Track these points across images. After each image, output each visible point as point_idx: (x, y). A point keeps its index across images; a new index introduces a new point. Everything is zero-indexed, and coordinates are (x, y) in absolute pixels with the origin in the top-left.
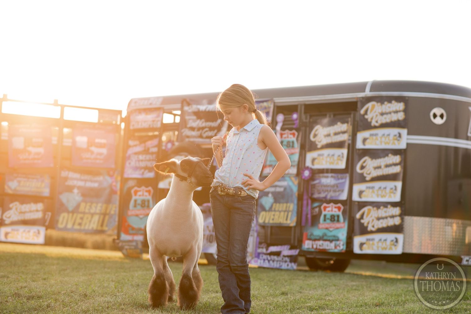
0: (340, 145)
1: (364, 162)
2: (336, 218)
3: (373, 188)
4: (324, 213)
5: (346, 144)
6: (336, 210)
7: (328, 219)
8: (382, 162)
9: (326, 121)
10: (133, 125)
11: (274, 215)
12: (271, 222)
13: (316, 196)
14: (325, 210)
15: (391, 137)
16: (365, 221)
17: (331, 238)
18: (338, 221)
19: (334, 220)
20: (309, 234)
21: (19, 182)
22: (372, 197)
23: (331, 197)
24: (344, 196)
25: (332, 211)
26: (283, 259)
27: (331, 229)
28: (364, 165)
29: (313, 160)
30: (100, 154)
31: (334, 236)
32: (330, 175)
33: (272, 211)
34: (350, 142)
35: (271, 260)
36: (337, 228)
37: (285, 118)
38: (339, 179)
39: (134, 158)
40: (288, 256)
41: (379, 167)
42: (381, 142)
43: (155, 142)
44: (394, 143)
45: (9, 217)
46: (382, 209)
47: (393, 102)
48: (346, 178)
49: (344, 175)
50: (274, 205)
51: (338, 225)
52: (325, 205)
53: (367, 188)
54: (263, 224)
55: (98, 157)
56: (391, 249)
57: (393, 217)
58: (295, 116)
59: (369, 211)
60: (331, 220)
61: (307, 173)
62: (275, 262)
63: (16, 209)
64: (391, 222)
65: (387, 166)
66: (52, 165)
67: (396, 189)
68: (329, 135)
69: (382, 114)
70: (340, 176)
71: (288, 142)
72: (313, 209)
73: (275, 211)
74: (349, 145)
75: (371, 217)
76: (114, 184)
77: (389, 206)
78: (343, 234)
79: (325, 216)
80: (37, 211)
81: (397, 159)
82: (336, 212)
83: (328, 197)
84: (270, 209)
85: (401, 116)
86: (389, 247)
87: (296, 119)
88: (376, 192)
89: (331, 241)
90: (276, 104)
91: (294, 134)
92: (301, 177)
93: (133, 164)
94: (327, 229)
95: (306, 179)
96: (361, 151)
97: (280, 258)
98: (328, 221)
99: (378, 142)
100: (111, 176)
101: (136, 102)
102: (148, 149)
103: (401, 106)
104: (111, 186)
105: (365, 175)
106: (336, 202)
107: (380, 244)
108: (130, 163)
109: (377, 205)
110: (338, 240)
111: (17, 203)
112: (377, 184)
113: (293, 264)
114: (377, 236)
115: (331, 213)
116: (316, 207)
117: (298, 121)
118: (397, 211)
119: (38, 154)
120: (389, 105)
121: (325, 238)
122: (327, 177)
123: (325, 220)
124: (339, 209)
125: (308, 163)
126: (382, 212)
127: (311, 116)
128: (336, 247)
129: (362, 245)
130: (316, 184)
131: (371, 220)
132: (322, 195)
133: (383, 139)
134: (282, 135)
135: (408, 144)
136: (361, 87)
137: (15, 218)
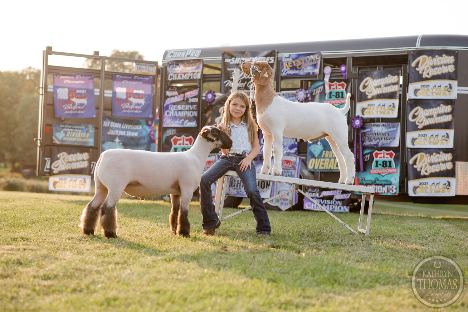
0: (391, 96)
1: (416, 112)
2: (388, 164)
3: (425, 135)
4: (375, 159)
5: (398, 95)
6: (388, 156)
7: (380, 165)
8: (434, 111)
9: (375, 73)
10: (171, 77)
11: (324, 162)
12: (321, 168)
13: (367, 143)
14: (377, 157)
15: (442, 88)
16: (418, 166)
17: (383, 183)
18: (390, 166)
19: (386, 166)
20: (361, 179)
21: (66, 132)
22: (424, 144)
23: (383, 144)
24: (396, 143)
25: (384, 157)
26: (335, 203)
27: (383, 175)
28: (416, 114)
29: (363, 110)
30: (138, 105)
31: (387, 181)
32: (381, 124)
33: (321, 158)
34: (401, 93)
35: (324, 204)
36: (390, 173)
37: (332, 70)
38: (390, 128)
39: (172, 109)
40: (340, 200)
41: (431, 117)
42: (433, 93)
43: (195, 92)
44: (445, 94)
45: (57, 167)
46: (435, 155)
47: (444, 55)
48: (397, 126)
49: (396, 124)
50: (324, 152)
51: (390, 170)
52: (376, 151)
53: (419, 135)
54: (312, 171)
55: (137, 107)
56: (443, 191)
57: (445, 162)
58: (343, 68)
59: (422, 157)
60: (383, 166)
61: (357, 122)
62: (328, 206)
63: (64, 159)
64: (443, 167)
65: (439, 115)
66: (95, 116)
67: (448, 136)
68: (380, 86)
69: (433, 67)
70: (391, 124)
71: (337, 93)
72: (364, 155)
73: (324, 157)
74: (400, 95)
75: (424, 162)
76: (152, 133)
77: (441, 152)
78: (395, 179)
79: (377, 162)
80: (83, 160)
81: (448, 108)
82: (388, 158)
83: (380, 145)
84: (320, 156)
85: (451, 69)
86: (441, 190)
87: (345, 71)
88: (428, 139)
89: (384, 185)
90: (323, 57)
91: (343, 86)
92: (352, 126)
93: (172, 113)
94: (379, 174)
95: (357, 128)
96: (412, 102)
97: (332, 202)
98: (380, 167)
99: (429, 93)
100: (149, 125)
101: (172, 54)
102: (187, 99)
103: (451, 59)
104: (150, 135)
105: (417, 123)
106: (388, 149)
107: (433, 188)
108: (168, 113)
109: (429, 151)
110: (391, 184)
111: (65, 153)
112: (429, 132)
113: (345, 207)
114: (430, 180)
115: (383, 159)
116: (367, 154)
117: (347, 73)
118: (449, 156)
119: (81, 105)
120: (440, 58)
121: (377, 182)
122: (379, 126)
123: (377, 166)
124: (391, 155)
125: (358, 113)
126: (435, 158)
127: (359, 69)
128: (388, 191)
129: (415, 188)
130: (367, 132)
131: (424, 165)
132: (374, 143)
133: (435, 90)
134: (330, 86)
135: (459, 95)
136: (411, 41)
137: (63, 168)
